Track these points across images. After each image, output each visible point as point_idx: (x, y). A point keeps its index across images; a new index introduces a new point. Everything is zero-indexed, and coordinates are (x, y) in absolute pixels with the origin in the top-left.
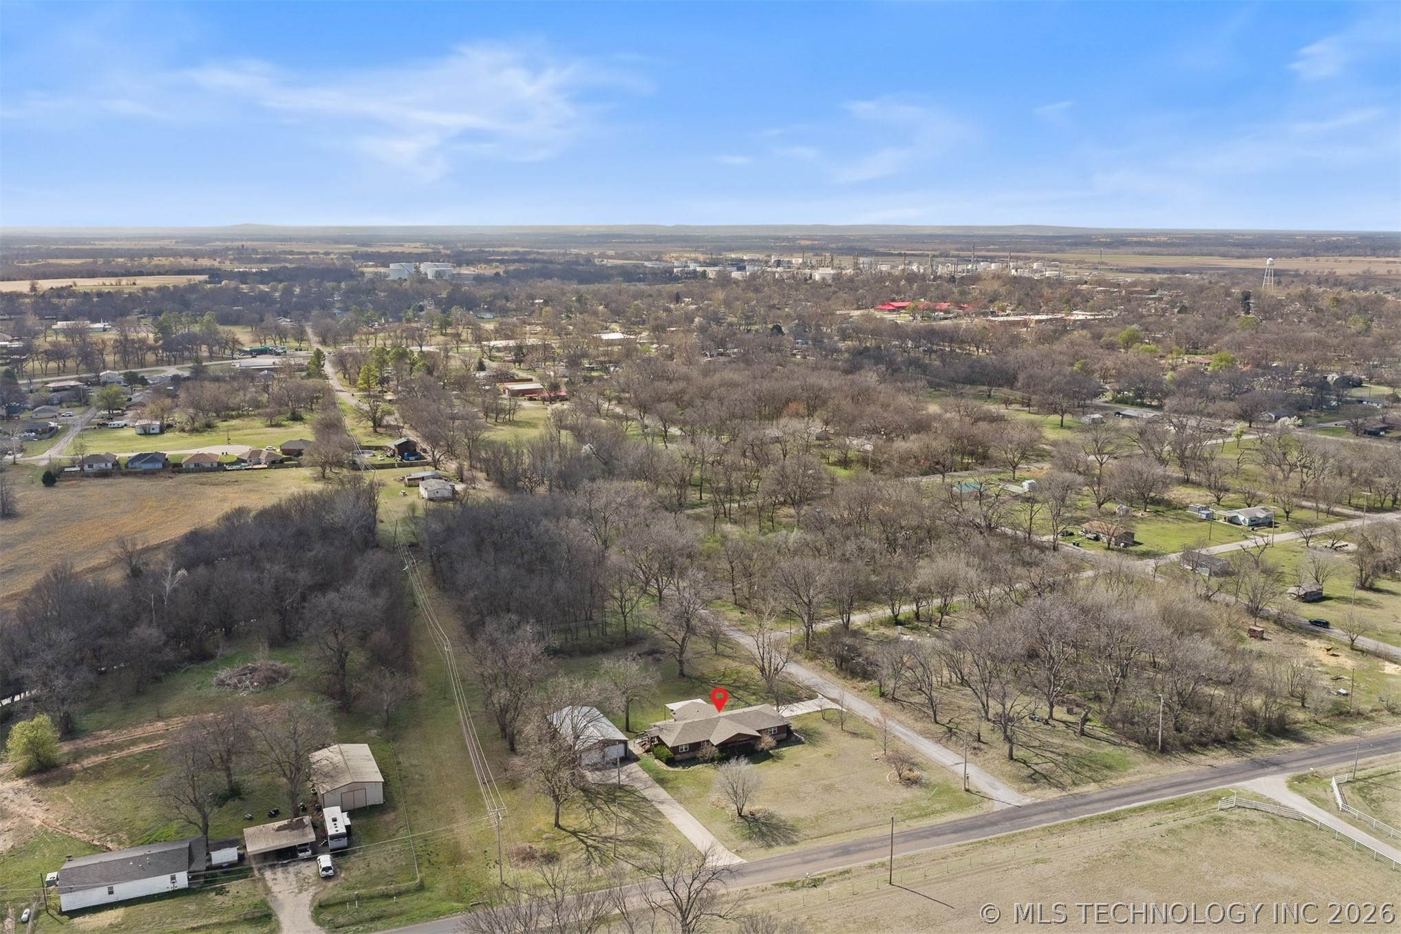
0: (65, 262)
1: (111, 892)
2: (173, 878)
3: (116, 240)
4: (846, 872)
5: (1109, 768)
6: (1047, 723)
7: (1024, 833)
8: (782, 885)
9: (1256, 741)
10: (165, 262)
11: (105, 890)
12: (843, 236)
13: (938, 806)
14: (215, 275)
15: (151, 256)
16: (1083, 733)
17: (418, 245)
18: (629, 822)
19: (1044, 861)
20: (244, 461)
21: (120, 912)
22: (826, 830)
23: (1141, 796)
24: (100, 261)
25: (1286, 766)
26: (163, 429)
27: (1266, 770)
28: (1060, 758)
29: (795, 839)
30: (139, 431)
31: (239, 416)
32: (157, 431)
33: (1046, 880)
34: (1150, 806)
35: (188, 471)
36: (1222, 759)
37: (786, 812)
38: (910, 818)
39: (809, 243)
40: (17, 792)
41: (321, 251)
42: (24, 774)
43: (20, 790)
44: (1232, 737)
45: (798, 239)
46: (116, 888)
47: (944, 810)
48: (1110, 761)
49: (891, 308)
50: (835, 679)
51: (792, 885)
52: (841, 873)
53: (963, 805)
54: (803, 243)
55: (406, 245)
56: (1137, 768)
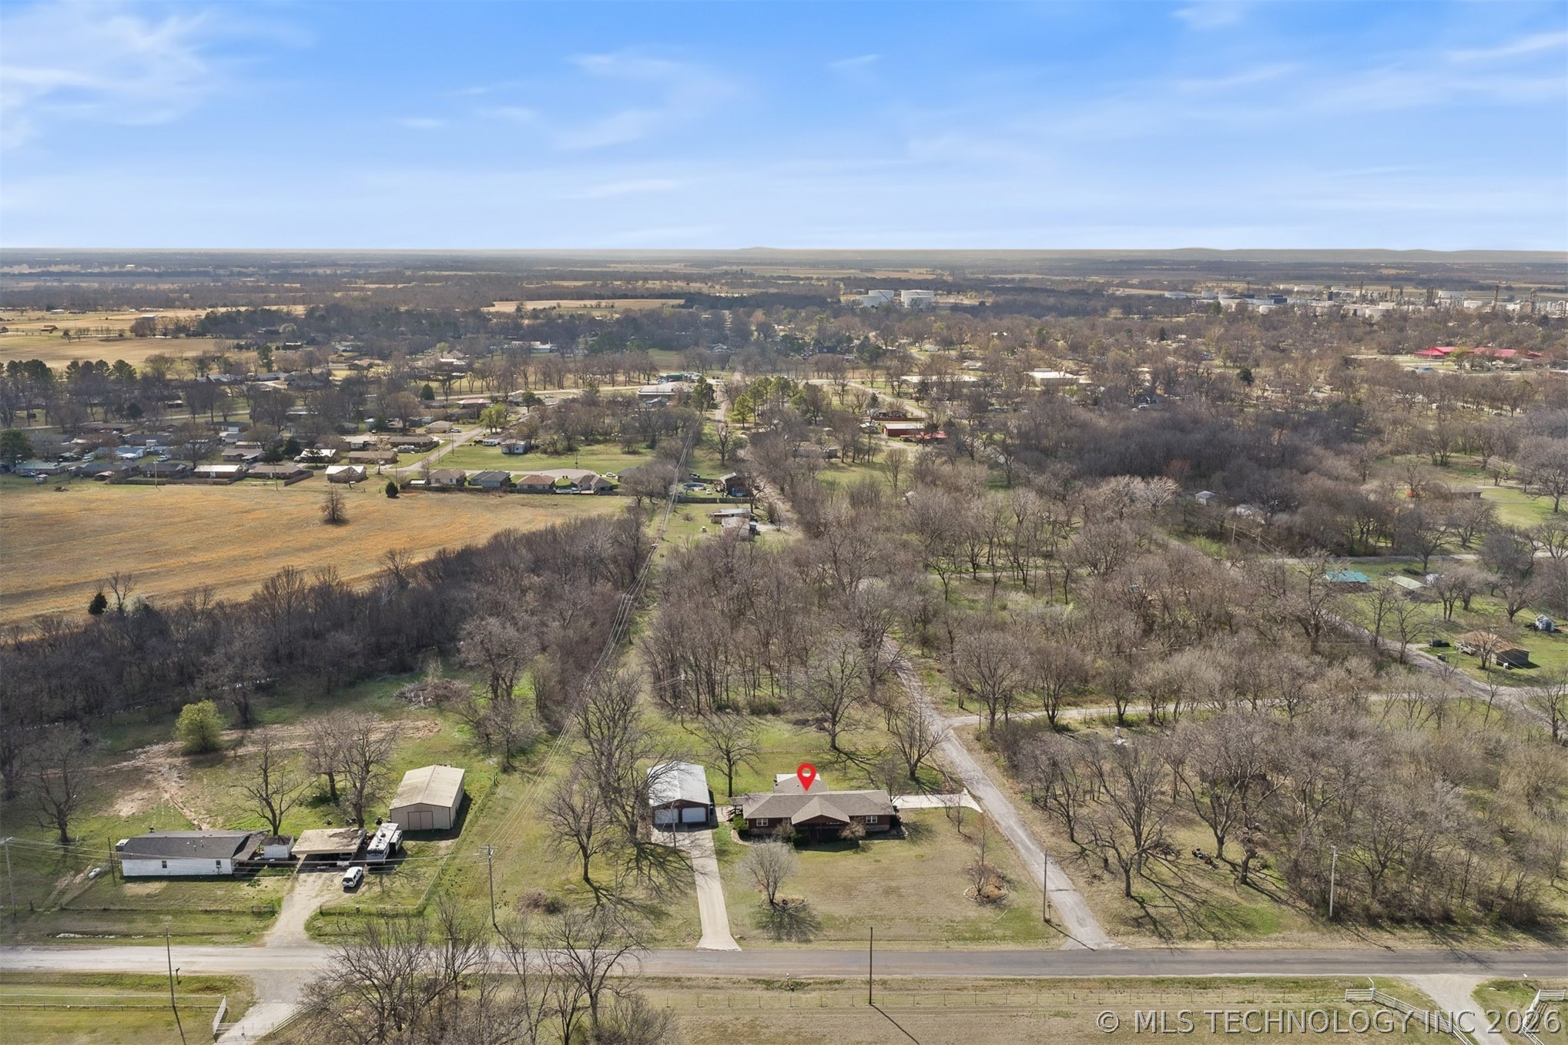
0: (566, 284)
1: (165, 866)
2: (218, 863)
3: (631, 263)
4: (838, 982)
5: (1247, 926)
6: (1209, 861)
7: (1076, 980)
8: (758, 981)
9: (1481, 930)
10: (655, 285)
11: (159, 863)
12: (1444, 265)
13: (999, 932)
14: (691, 299)
15: (646, 279)
16: (1244, 881)
17: (923, 270)
18: (658, 889)
19: (1066, 1015)
20: (575, 486)
21: (164, 884)
22: (852, 934)
23: (1260, 967)
24: (599, 283)
25: (1495, 966)
26: (528, 449)
27: (1462, 966)
28: (1191, 905)
29: (812, 938)
30: (505, 450)
31: (605, 441)
32: (521, 451)
33: (1052, 1035)
34: (1261, 980)
35: (520, 492)
36: (1415, 942)
37: (821, 908)
38: (958, 939)
39: (1393, 272)
40: (172, 767)
41: (815, 276)
42: (186, 753)
43: (175, 766)
44: (1447, 918)
45: (1381, 267)
46: (169, 863)
47: (1004, 938)
48: (1254, 918)
49: (1437, 353)
50: (999, 777)
51: (769, 984)
52: (831, 982)
53: (1030, 935)
54: (1385, 272)
55: (911, 270)
56: (1286, 933)
